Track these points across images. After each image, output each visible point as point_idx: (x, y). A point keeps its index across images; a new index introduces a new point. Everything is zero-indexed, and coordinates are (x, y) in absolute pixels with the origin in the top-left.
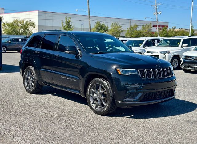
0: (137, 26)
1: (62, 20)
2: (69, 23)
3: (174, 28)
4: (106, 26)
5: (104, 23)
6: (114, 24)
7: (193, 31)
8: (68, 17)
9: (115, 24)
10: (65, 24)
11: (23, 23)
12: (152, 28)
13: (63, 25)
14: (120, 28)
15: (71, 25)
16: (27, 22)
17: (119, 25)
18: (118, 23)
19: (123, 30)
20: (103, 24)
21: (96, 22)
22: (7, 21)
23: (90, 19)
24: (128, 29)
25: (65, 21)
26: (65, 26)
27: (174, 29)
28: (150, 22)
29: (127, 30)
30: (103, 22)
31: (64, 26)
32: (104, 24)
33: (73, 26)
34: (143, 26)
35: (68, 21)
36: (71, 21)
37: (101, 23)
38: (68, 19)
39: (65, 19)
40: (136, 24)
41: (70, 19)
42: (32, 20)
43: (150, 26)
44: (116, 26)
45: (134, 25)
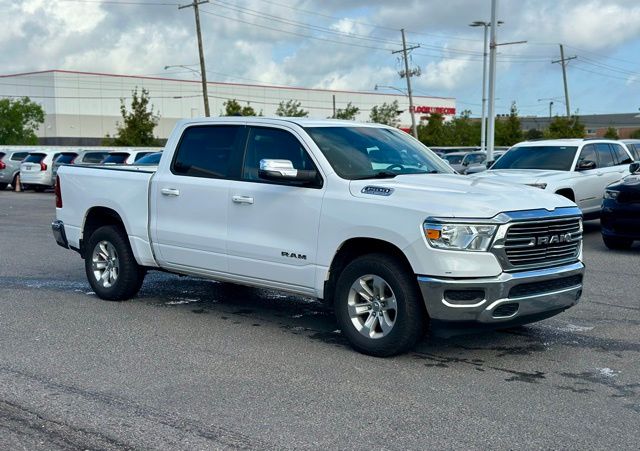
0: (355, 110)
1: (122, 99)
2: (141, 106)
3: (466, 115)
4: (258, 114)
5: (252, 105)
6: (285, 107)
7: (518, 123)
8: (139, 88)
9: (288, 106)
10: (130, 111)
11: (8, 108)
12: (398, 115)
13: (124, 112)
15: (148, 111)
16: (17, 105)
17: (299, 109)
18: (297, 103)
20: (247, 106)
21: (226, 101)
23: (208, 94)
25: (132, 101)
26: (132, 115)
27: (466, 117)
28: (393, 99)
30: (249, 103)
31: (128, 114)
32: (249, 109)
33: (155, 114)
34: (375, 110)
35: (139, 100)
36: (150, 102)
37: (243, 105)
38: (139, 95)
39: (130, 95)
40: (352, 105)
41: (145, 96)
42: (32, 100)
43: (392, 109)
44: (290, 112)
45: (346, 108)
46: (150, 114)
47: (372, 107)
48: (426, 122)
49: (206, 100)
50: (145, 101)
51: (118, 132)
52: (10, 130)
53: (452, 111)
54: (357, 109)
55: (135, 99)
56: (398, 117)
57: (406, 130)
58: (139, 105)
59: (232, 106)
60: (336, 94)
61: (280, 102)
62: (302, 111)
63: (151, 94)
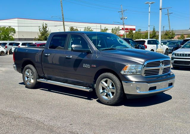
0: (107, 29)
1: (39, 27)
3: (139, 30)
4: (79, 31)
6: (86, 28)
8: (44, 23)
9: (87, 28)
11: (4, 29)
13: (40, 30)
15: (47, 30)
16: (7, 29)
17: (90, 29)
18: (90, 27)
20: (76, 28)
21: (70, 27)
23: (65, 25)
25: (42, 27)
26: (42, 31)
28: (118, 26)
35: (45, 27)
36: (48, 27)
37: (75, 28)
38: (44, 25)
39: (42, 25)
41: (46, 26)
42: (12, 27)
43: (118, 29)
44: (88, 30)
45: (104, 28)
46: (48, 31)
47: (112, 28)
48: (128, 33)
49: (64, 27)
51: (38, 36)
52: (5, 36)
53: (134, 29)
54: (108, 29)
55: (43, 26)
56: (119, 32)
57: (122, 35)
58: (45, 28)
59: (72, 28)
60: (101, 25)
61: (85, 27)
62: (91, 30)
63: (48, 25)
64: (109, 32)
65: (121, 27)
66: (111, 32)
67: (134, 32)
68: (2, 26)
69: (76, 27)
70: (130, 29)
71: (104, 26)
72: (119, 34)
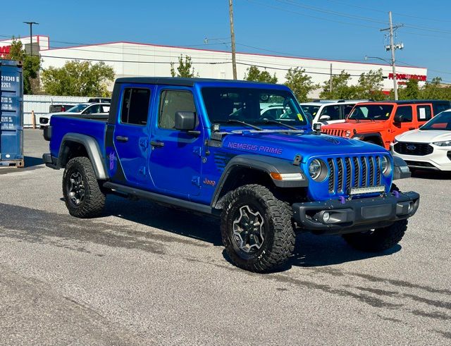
0: (347, 76)
1: (172, 64)
2: (186, 69)
3: (437, 81)
4: (272, 77)
5: (268, 70)
6: (292, 72)
8: (184, 56)
9: (295, 72)
10: (177, 73)
11: (88, 69)
12: (382, 80)
13: (173, 73)
14: (307, 81)
16: (96, 67)
17: (304, 74)
18: (302, 70)
19: (314, 84)
20: (264, 70)
21: (249, 67)
22: (52, 65)
23: (236, 61)
24: (325, 82)
25: (179, 65)
26: (178, 76)
27: (436, 83)
28: (378, 67)
29: (325, 85)
31: (176, 76)
32: (266, 73)
33: (195, 75)
34: (362, 75)
35: (184, 65)
36: (192, 65)
37: (261, 70)
38: (184, 60)
39: (177, 60)
40: (345, 72)
41: (188, 62)
42: (106, 63)
43: (378, 76)
44: (297, 76)
45: (340, 73)
46: (191, 75)
47: (360, 74)
48: (404, 86)
49: (234, 66)
50: (188, 66)
53: (423, 78)
54: (349, 75)
55: (181, 63)
56: (381, 83)
57: (387, 92)
58: (184, 68)
59: (254, 71)
60: (333, 63)
61: (289, 68)
62: (306, 76)
63: (192, 60)
64: (353, 82)
65: (387, 70)
66: (359, 84)
67: (421, 84)
68: (81, 61)
69: (265, 68)
70: (412, 76)
71: (339, 68)
72: (379, 90)
